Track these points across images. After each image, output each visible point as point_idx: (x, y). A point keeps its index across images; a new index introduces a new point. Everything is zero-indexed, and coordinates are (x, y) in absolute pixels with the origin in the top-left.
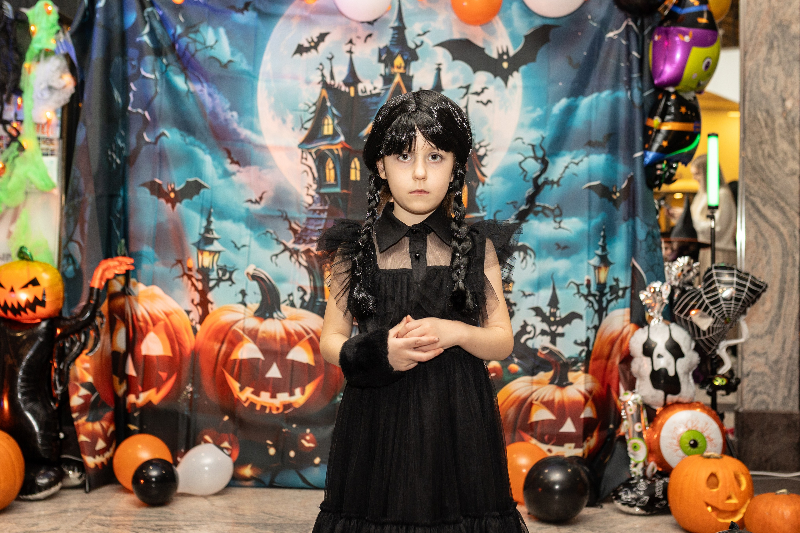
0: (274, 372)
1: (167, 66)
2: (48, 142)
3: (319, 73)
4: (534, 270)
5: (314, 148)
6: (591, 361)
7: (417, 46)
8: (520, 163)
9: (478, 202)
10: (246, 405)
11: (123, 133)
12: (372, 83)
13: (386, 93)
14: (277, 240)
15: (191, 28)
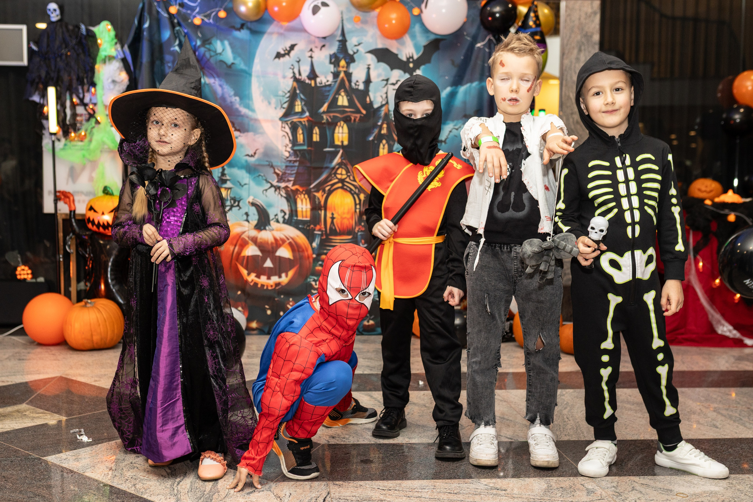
0: (268, 264)
3: (291, 71)
5: (289, 120)
7: (354, 53)
10: (252, 284)
12: (326, 77)
13: (335, 84)
14: (266, 180)
15: (206, 41)
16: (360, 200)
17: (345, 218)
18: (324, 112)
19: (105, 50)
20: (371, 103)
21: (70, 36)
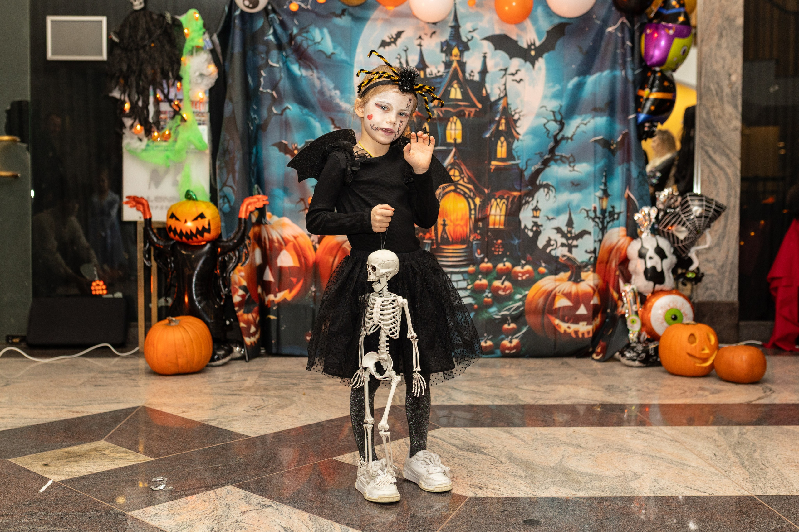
1: (286, 57)
2: (200, 115)
3: (398, 61)
4: (555, 202)
6: (597, 265)
7: (469, 40)
8: (544, 125)
9: (514, 152)
11: (255, 107)
12: (436, 68)
13: (446, 75)
15: (303, 29)
16: (475, 205)
17: (459, 225)
18: (434, 107)
19: (192, 40)
20: (488, 96)
21: (155, 26)
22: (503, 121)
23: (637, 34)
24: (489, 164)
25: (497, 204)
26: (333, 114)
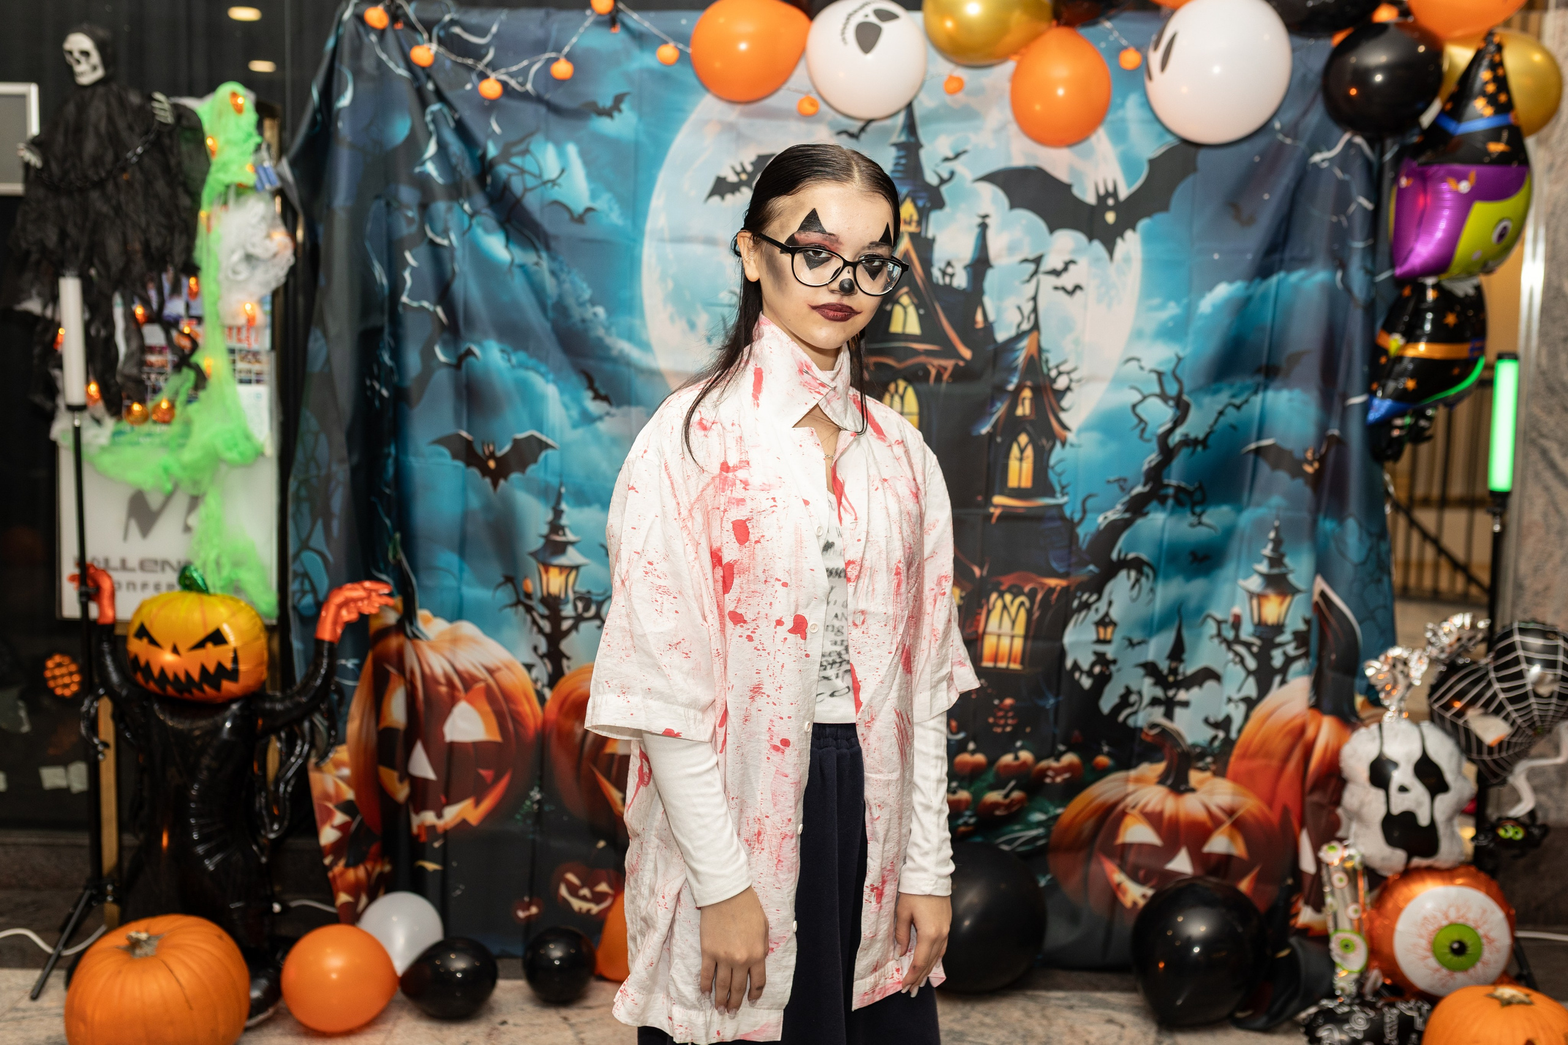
1: (472, 216)
2: (250, 357)
7: (943, 181)
8: (1134, 407)
9: (1052, 476)
11: (391, 341)
19: (225, 166)
20: (989, 328)
21: (131, 128)
22: (1027, 393)
23: (1388, 175)
24: (988, 502)
25: (1005, 607)
26: (590, 364)
